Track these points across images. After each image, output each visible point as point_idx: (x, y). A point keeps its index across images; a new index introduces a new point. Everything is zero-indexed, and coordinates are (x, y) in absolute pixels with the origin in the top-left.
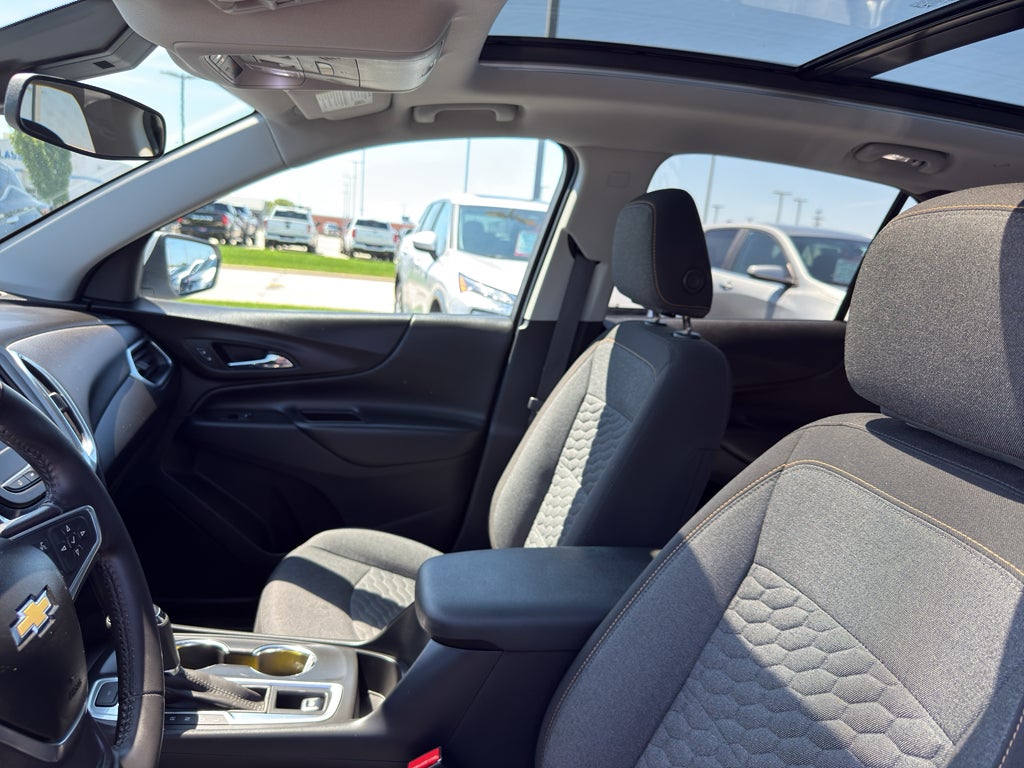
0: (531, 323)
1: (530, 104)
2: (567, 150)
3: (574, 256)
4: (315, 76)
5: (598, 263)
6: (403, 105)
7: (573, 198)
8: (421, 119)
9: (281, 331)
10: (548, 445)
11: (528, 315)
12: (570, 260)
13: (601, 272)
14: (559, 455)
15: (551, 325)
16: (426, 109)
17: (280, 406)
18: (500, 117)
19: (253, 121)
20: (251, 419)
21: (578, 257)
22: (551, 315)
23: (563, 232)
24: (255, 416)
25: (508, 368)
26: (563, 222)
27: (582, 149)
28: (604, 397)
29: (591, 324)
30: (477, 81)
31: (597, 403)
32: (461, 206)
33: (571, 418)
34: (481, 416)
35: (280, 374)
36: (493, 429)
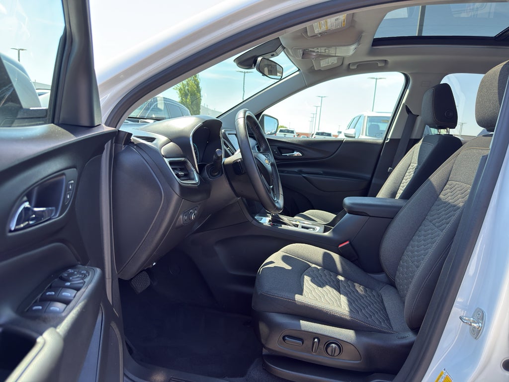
0: (390, 139)
1: (390, 59)
2: (405, 75)
3: (408, 114)
4: (324, 54)
5: (418, 116)
6: (346, 63)
7: (408, 91)
8: (352, 67)
9: (299, 143)
10: (395, 183)
11: (389, 137)
12: (407, 115)
13: (419, 119)
14: (399, 187)
15: (398, 140)
16: (354, 64)
17: (296, 170)
18: (380, 65)
19: (298, 73)
20: (287, 173)
21: (410, 114)
22: (398, 136)
23: (404, 104)
24: (288, 172)
25: (380, 158)
26: (404, 101)
27: (411, 74)
28: (417, 163)
29: (415, 139)
30: (371, 53)
31: (415, 165)
32: (368, 117)
33: (404, 172)
34: (369, 176)
35: (297, 158)
36: (373, 181)
